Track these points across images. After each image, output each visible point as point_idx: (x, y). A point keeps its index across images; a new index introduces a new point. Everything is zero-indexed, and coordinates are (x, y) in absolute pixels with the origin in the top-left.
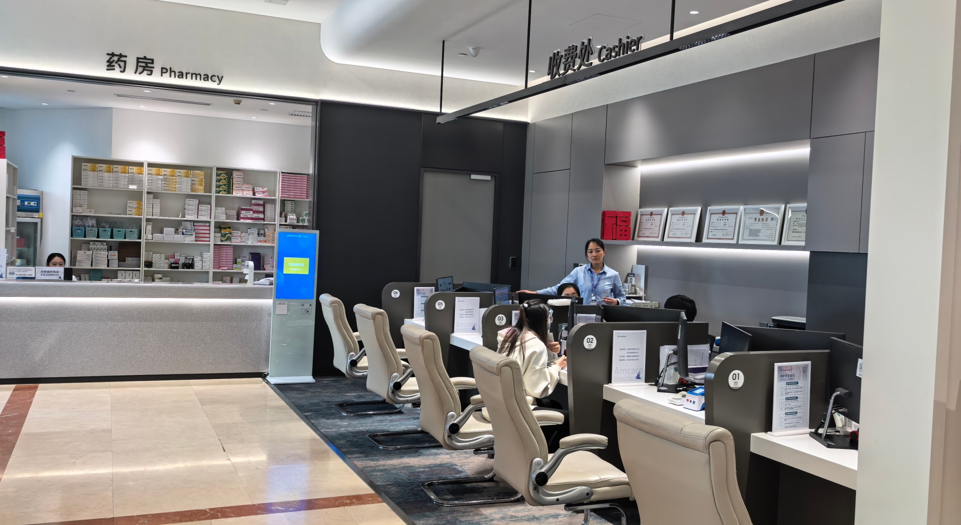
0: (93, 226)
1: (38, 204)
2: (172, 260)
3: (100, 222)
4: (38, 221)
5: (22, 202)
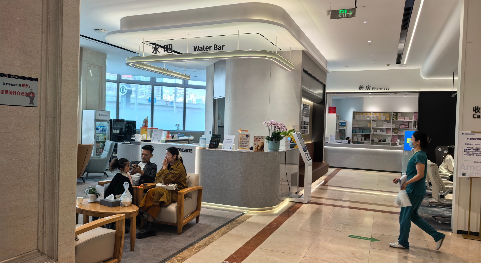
0: (358, 130)
1: (345, 124)
2: (379, 140)
3: (360, 129)
4: (345, 129)
5: (341, 124)
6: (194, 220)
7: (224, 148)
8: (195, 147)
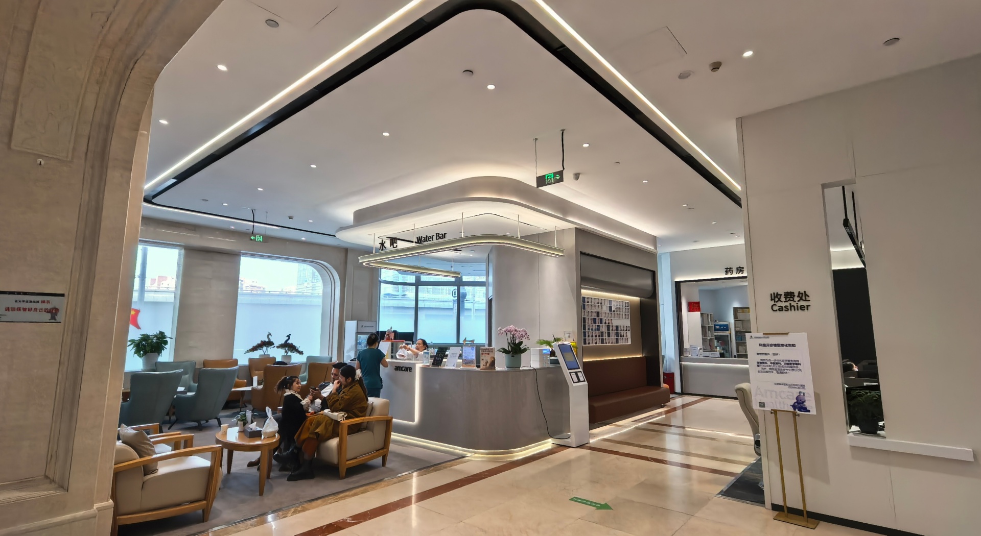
1: (728, 328)
4: (728, 334)
5: (720, 327)
6: (379, 460)
7: (447, 365)
8: (414, 364)
